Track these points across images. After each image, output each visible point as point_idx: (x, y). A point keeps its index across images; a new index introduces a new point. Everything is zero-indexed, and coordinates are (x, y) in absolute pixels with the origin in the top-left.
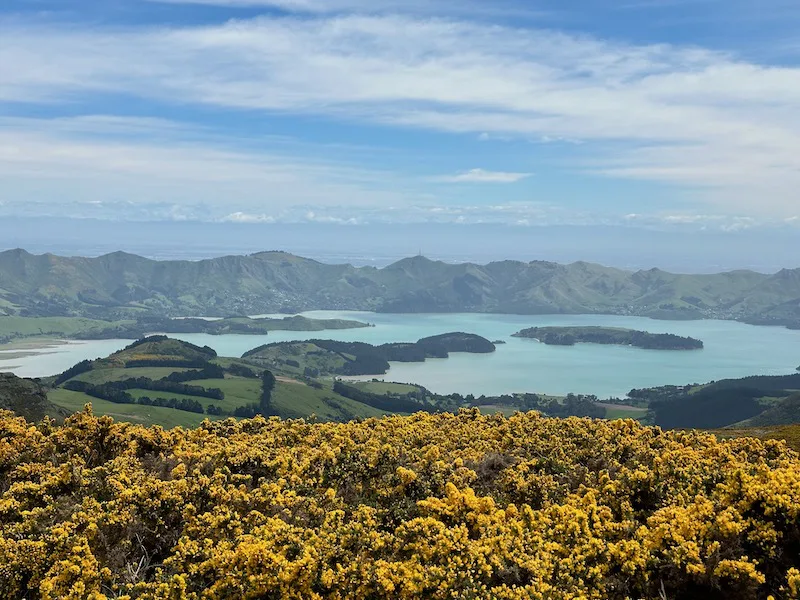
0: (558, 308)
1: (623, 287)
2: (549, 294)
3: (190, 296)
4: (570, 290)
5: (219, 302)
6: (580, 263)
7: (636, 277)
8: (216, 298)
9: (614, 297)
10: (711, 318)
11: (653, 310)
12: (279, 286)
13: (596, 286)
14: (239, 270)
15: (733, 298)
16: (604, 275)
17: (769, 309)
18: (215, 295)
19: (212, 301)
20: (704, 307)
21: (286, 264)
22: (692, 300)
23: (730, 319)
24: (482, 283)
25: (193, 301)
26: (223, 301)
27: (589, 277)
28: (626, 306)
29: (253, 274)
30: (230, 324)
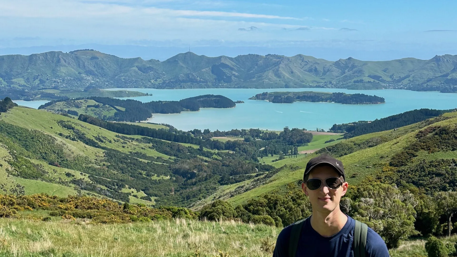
0: (284, 84)
1: (328, 70)
2: (278, 75)
3: (22, 79)
4: (292, 72)
5: (42, 82)
6: (300, 55)
7: (337, 64)
8: (40, 80)
9: (323, 77)
10: (389, 88)
11: (350, 84)
12: (89, 73)
13: (310, 71)
14: (59, 61)
15: (403, 76)
16: (316, 63)
17: (428, 81)
18: (40, 77)
19: (37, 82)
20: (383, 81)
21: (94, 58)
22: (375, 77)
23: (401, 88)
24: (232, 69)
25: (22, 82)
26: (45, 82)
27: (306, 65)
28: (331, 83)
29: (69, 64)
30: (42, 93)
